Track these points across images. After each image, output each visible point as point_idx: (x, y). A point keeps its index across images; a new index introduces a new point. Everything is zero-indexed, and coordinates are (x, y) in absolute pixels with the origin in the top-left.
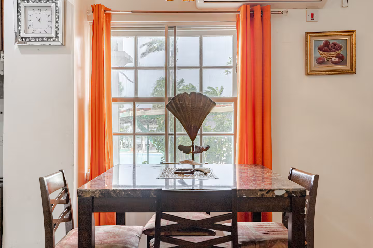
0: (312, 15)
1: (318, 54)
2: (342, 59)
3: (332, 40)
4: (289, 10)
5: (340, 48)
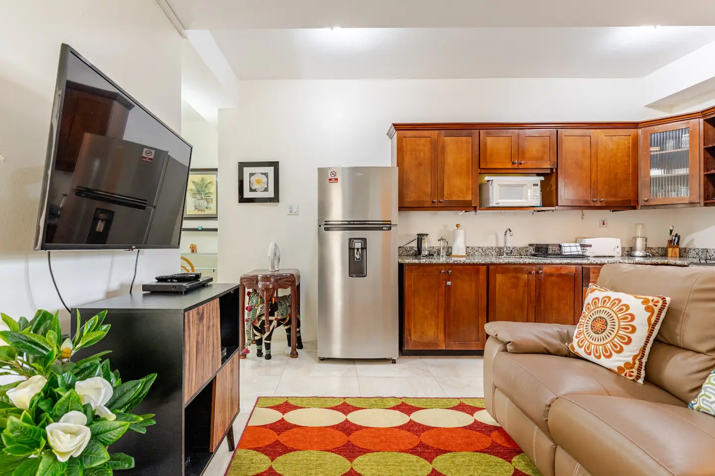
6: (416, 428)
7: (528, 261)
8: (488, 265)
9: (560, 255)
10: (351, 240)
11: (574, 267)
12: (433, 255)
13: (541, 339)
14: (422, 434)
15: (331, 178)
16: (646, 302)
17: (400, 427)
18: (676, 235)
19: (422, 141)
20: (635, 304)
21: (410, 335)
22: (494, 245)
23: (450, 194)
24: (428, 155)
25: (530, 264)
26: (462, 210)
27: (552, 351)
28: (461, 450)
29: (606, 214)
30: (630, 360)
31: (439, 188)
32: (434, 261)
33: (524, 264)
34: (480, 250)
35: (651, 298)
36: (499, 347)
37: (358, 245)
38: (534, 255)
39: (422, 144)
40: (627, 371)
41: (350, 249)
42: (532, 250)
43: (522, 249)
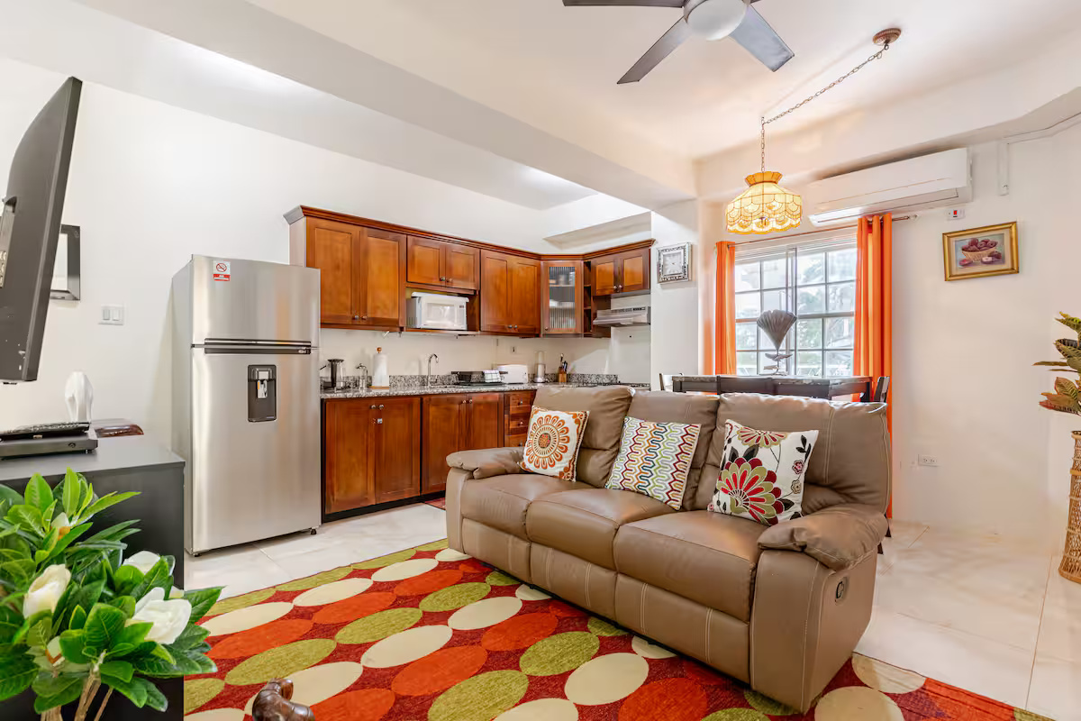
0: (955, 212)
1: (962, 256)
2: (998, 257)
3: (980, 237)
4: (919, 213)
5: (994, 244)
6: (385, 587)
7: (453, 390)
8: (421, 396)
9: (484, 383)
10: (251, 368)
11: (497, 394)
12: (349, 387)
13: (500, 462)
14: (395, 589)
15: (217, 273)
16: (575, 416)
17: (367, 591)
18: (565, 363)
19: (340, 237)
20: (567, 418)
21: (333, 494)
22: (416, 373)
23: (376, 308)
24: (347, 257)
25: (461, 393)
26: (386, 331)
27: (509, 471)
28: (440, 588)
29: (516, 341)
30: (567, 464)
31: (360, 301)
32: (349, 395)
33: (457, 393)
34: (403, 379)
35: (577, 413)
36: (464, 476)
37: (264, 375)
38: (458, 384)
39: (341, 242)
40: (566, 474)
41: (250, 380)
42: (454, 379)
43: (444, 377)
